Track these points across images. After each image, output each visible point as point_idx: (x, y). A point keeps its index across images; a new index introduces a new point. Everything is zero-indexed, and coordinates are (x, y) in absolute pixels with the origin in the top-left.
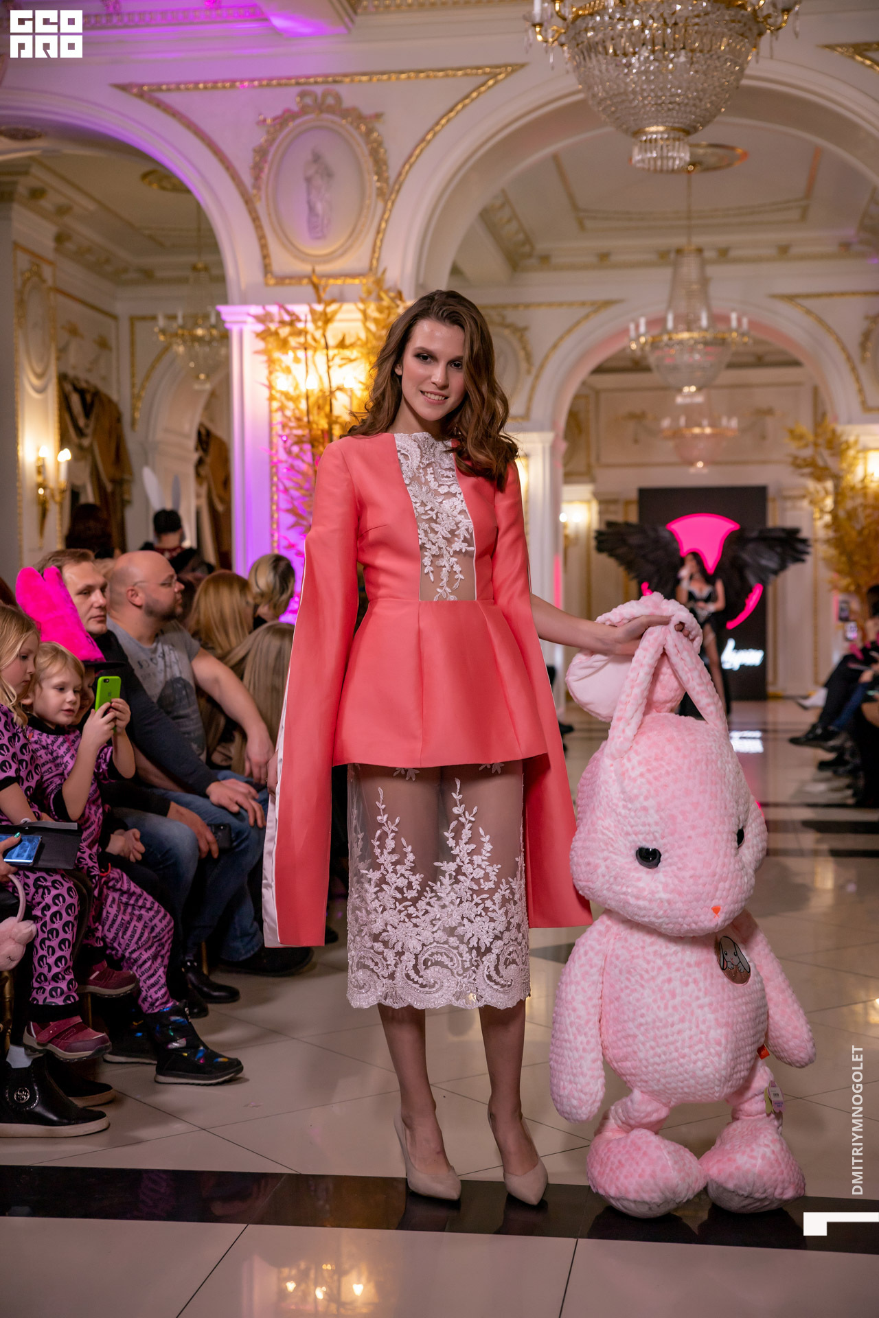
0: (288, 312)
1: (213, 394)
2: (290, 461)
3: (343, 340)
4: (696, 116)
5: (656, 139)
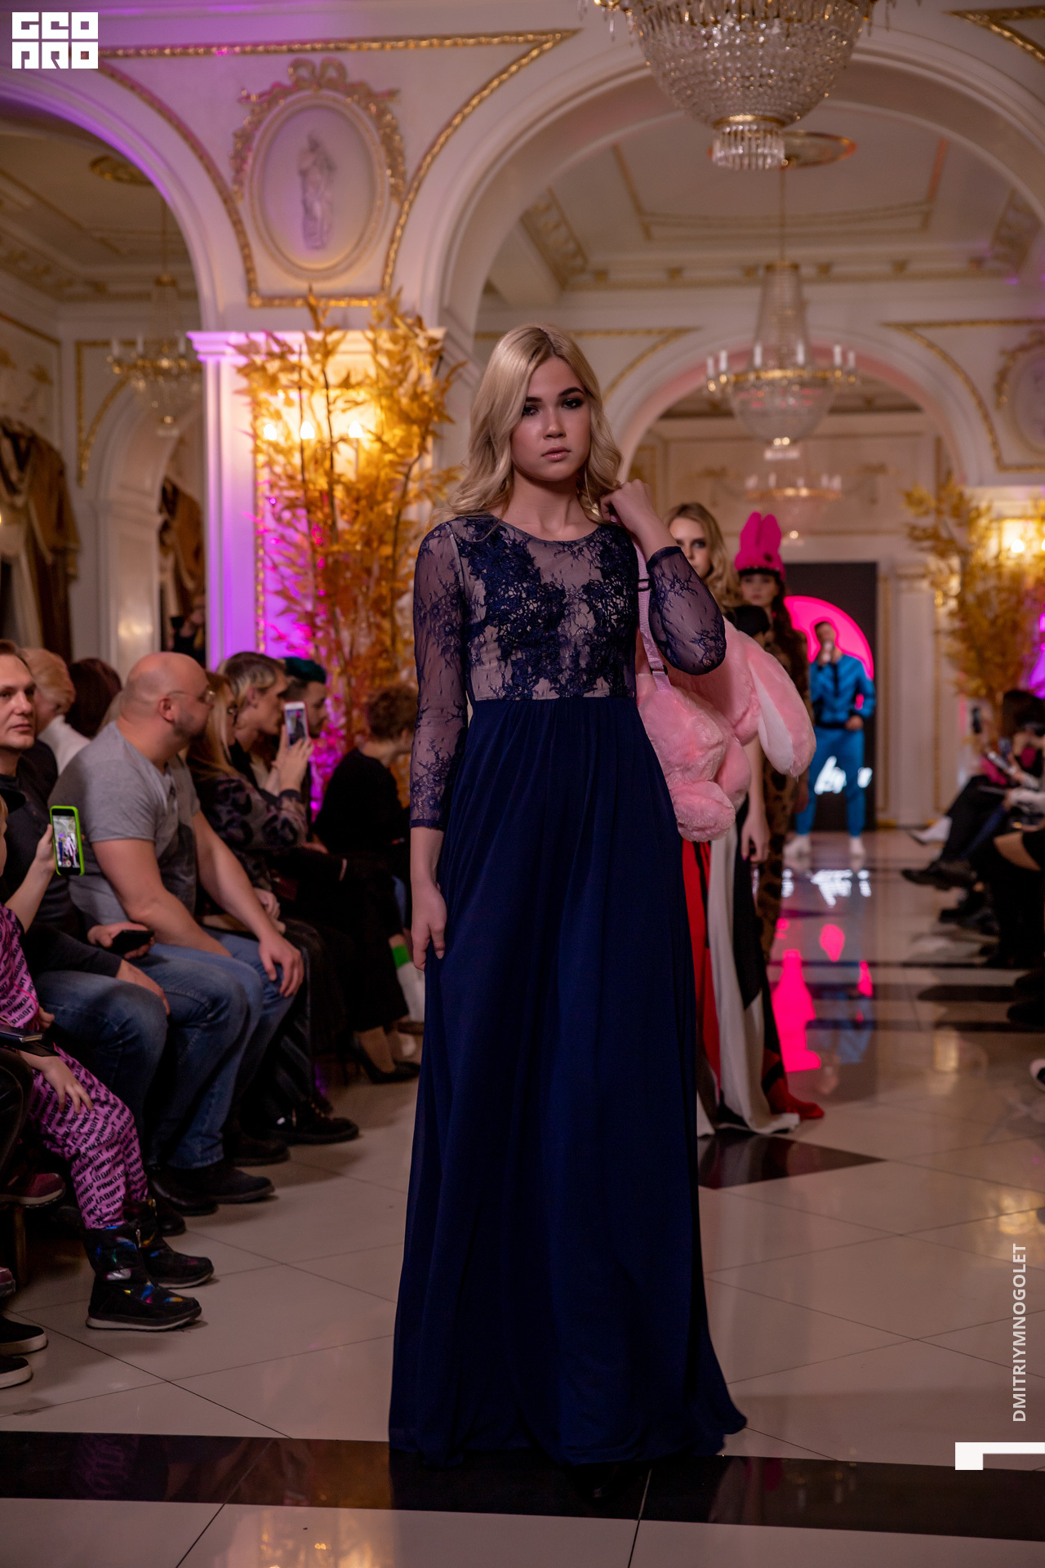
0: (278, 341)
1: (181, 441)
2: (280, 530)
3: (348, 377)
4: (792, 102)
5: (742, 131)
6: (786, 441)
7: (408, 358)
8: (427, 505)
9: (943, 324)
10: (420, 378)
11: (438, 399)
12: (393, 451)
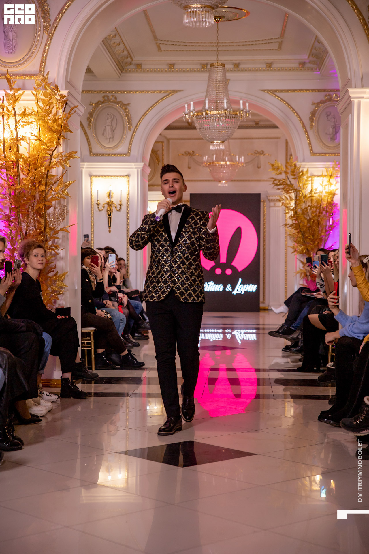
3: (25, 111)
5: (196, 11)
6: (219, 142)
7: (52, 103)
8: (61, 168)
9: (288, 91)
10: (57, 112)
11: (65, 122)
12: (46, 144)
